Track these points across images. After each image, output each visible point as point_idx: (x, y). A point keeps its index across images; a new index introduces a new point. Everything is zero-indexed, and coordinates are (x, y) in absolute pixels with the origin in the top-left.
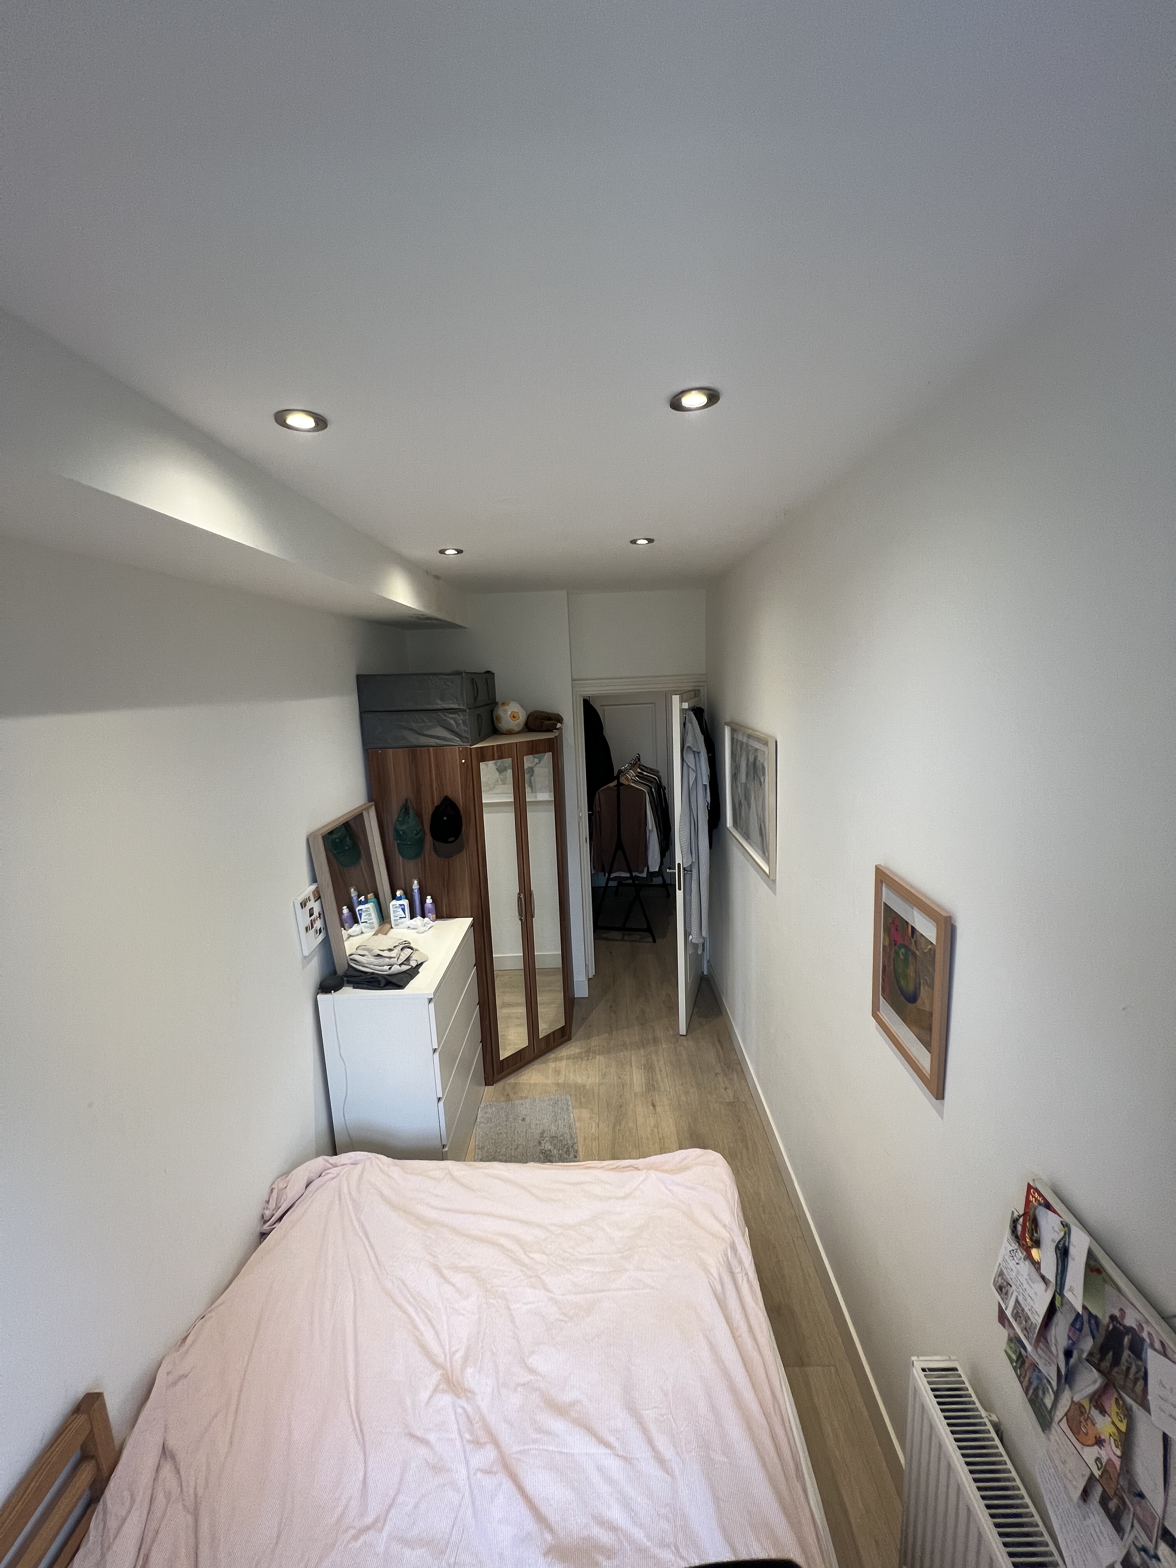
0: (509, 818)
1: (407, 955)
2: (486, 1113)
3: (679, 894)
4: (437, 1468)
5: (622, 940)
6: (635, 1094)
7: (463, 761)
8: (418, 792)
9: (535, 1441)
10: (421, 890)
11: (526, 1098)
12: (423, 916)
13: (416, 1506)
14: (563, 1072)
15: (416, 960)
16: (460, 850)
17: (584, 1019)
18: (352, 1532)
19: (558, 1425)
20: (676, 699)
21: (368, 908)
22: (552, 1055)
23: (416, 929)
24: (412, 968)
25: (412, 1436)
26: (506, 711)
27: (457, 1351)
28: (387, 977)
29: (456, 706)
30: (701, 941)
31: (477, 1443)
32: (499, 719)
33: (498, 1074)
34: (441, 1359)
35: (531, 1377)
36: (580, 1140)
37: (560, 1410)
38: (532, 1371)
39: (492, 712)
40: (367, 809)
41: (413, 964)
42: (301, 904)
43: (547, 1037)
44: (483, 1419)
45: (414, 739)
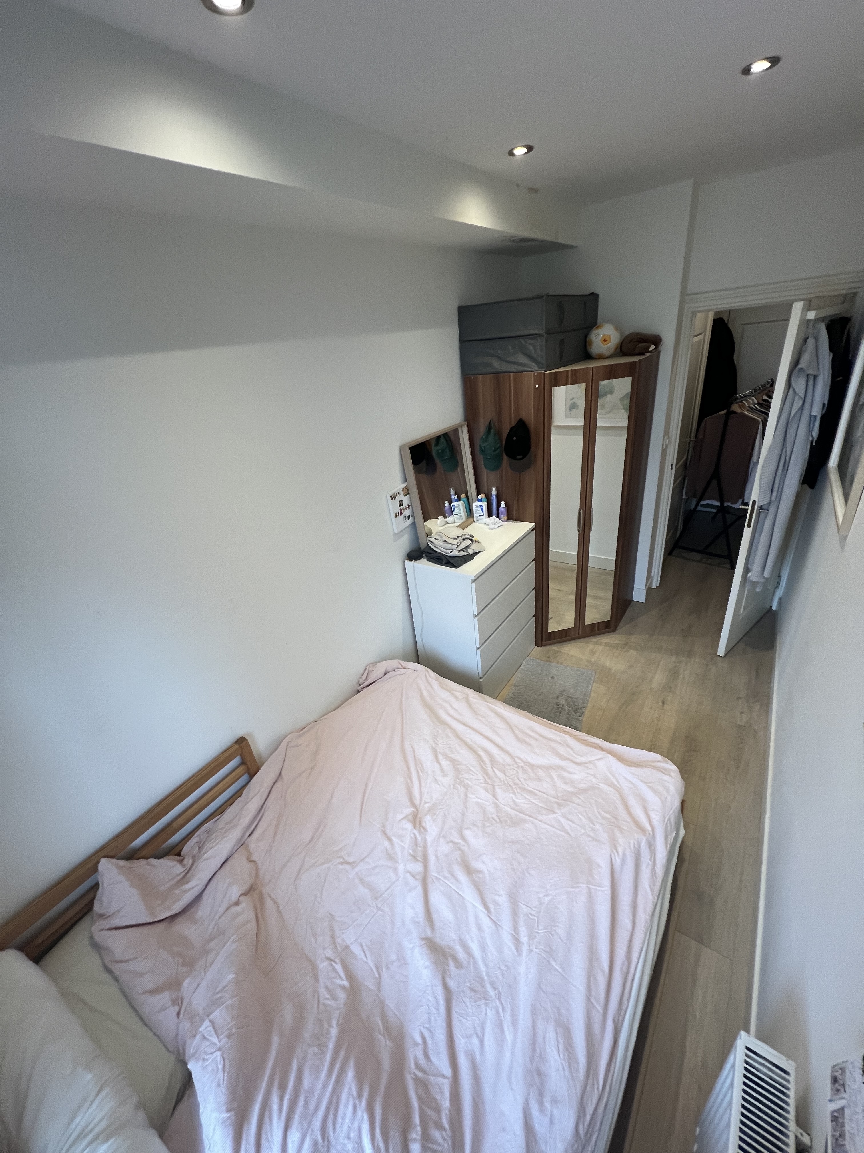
0: (578, 441)
1: (466, 544)
2: (528, 664)
3: (747, 533)
4: (391, 857)
5: (700, 561)
6: (651, 689)
7: (537, 386)
8: (499, 413)
9: (445, 878)
10: (498, 496)
11: (561, 663)
12: (498, 517)
13: (374, 868)
14: (597, 654)
15: (473, 550)
16: (528, 467)
17: (632, 619)
18: (341, 860)
19: (462, 877)
20: (798, 308)
21: (459, 505)
22: (594, 639)
23: (488, 525)
24: (469, 555)
25: (384, 833)
26: (598, 335)
27: (428, 802)
28: (448, 558)
29: (536, 332)
30: (762, 580)
31: (415, 858)
32: (591, 343)
33: (546, 641)
34: (417, 802)
35: (462, 842)
36: (590, 706)
37: (469, 870)
38: (463, 837)
39: (586, 336)
40: (461, 426)
41: (471, 552)
42: (391, 497)
43: (593, 625)
44: (425, 848)
45: (497, 365)
